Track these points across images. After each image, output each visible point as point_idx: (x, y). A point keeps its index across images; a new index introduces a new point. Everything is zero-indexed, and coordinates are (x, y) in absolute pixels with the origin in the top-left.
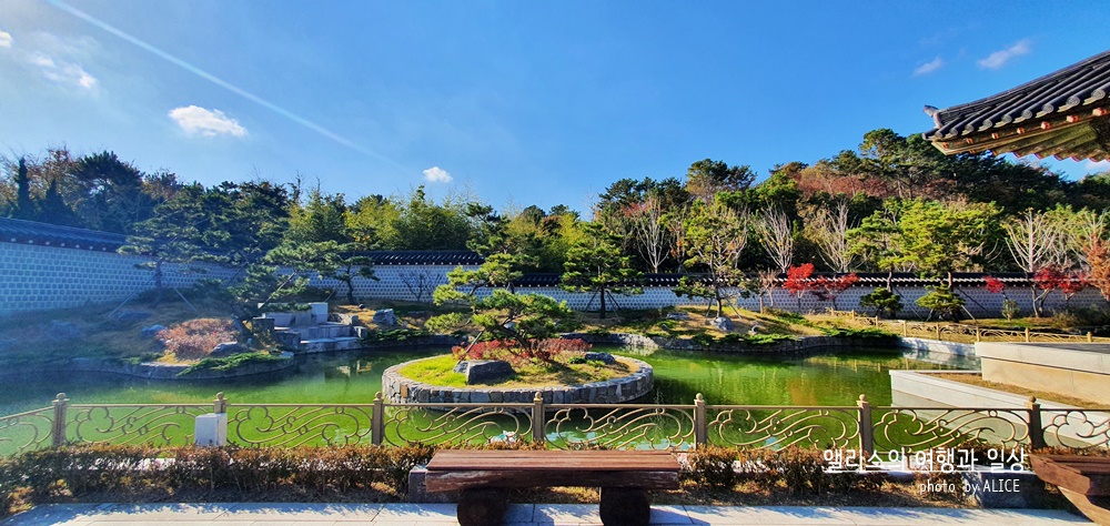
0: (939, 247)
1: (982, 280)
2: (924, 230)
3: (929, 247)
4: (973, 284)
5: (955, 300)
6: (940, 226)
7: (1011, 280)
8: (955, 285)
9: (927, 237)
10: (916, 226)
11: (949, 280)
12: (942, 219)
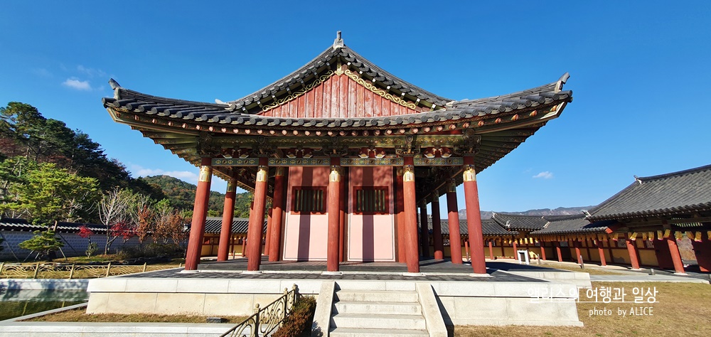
0: (57, 200)
1: (78, 228)
2: (50, 185)
3: (48, 200)
4: (71, 231)
5: (57, 243)
6: (64, 184)
7: (96, 229)
8: (58, 230)
9: (50, 191)
10: (44, 180)
11: (54, 227)
12: (67, 180)
